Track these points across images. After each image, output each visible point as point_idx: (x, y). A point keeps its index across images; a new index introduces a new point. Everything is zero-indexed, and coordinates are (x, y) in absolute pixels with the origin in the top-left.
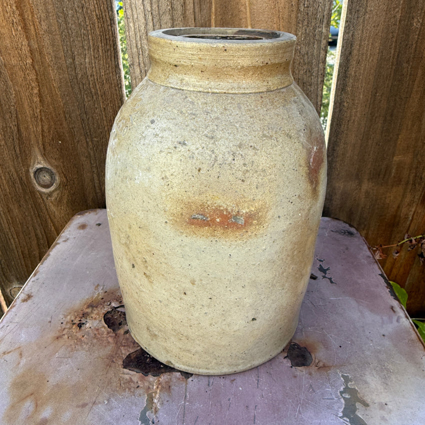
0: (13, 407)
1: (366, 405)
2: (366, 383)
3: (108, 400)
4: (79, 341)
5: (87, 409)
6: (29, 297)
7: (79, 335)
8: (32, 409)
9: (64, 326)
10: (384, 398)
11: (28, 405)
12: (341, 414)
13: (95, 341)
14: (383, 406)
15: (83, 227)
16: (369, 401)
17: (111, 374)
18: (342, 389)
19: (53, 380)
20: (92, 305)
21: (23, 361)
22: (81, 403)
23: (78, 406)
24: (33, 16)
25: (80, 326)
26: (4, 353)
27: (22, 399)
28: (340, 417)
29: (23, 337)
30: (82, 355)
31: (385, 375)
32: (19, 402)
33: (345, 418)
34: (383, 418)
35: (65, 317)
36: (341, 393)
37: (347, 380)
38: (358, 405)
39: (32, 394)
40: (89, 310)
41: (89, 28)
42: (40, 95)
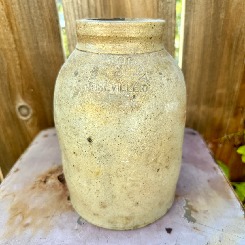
0: (11, 219)
1: (196, 212)
2: (197, 202)
3: (61, 215)
4: (45, 189)
5: (49, 219)
6: (17, 170)
7: (45, 186)
8: (21, 219)
9: (37, 182)
10: (206, 208)
11: (19, 218)
12: (183, 216)
13: (53, 189)
14: (205, 212)
15: (46, 136)
16: (198, 210)
17: (62, 203)
18: (184, 205)
19: (31, 207)
20: (51, 173)
21: (16, 199)
22: (46, 216)
23: (45, 218)
24: (15, 22)
25: (45, 182)
26: (6, 195)
27: (16, 215)
28: (183, 217)
29: (15, 188)
30: (46, 195)
31: (208, 198)
32: (14, 216)
33: (185, 218)
34: (205, 217)
35: (37, 178)
36: (184, 207)
37: (187, 201)
38: (192, 212)
39: (21, 213)
40: (49, 175)
41: (46, 27)
42: (20, 65)
